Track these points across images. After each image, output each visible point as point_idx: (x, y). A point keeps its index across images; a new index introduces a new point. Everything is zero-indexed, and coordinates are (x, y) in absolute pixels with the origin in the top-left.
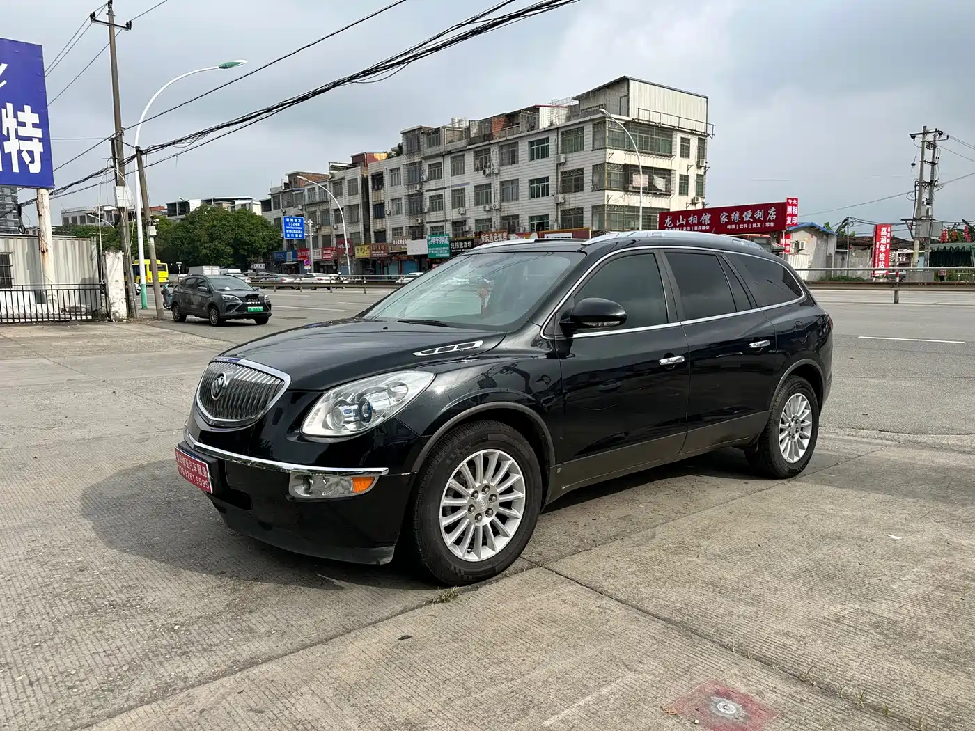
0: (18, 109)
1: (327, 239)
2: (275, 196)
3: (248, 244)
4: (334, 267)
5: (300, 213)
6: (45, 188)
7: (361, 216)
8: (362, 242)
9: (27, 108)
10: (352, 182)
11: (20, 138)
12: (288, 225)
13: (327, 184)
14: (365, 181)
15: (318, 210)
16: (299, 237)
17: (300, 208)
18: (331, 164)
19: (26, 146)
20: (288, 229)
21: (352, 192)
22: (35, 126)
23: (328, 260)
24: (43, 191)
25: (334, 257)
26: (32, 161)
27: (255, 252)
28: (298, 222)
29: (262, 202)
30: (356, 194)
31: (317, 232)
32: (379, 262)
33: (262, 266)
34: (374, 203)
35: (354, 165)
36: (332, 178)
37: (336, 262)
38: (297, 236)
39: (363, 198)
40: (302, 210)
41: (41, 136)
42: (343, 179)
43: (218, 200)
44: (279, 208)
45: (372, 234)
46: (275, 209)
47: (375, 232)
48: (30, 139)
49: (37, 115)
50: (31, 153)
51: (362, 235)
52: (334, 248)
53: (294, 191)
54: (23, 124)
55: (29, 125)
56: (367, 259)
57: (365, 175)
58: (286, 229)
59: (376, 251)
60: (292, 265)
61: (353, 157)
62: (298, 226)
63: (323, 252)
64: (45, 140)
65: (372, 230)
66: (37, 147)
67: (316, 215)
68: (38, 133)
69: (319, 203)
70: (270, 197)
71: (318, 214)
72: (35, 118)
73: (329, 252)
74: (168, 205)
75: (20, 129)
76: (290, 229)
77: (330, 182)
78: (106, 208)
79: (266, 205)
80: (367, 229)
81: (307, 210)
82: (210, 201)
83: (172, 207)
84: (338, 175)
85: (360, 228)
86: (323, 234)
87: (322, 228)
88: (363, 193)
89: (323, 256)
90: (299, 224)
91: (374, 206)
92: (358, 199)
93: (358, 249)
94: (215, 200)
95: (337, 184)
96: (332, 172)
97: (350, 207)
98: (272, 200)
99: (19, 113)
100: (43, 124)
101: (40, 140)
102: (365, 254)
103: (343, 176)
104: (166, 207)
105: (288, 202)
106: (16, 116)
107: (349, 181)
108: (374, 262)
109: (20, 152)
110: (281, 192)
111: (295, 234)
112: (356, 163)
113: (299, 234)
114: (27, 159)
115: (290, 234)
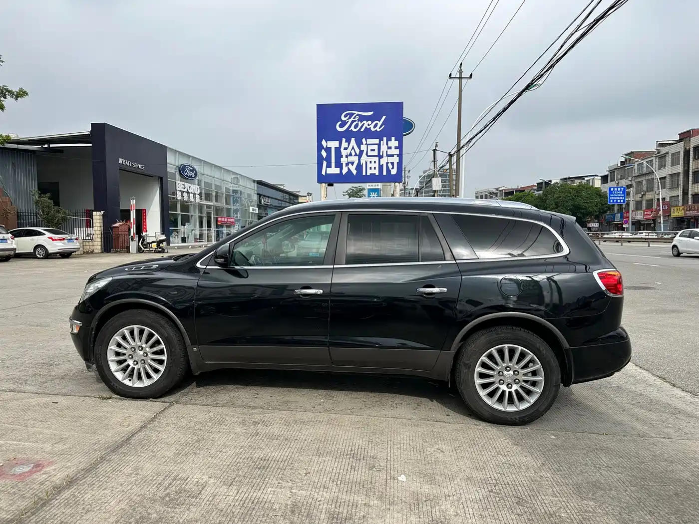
0: (389, 140)
1: (650, 203)
2: (612, 172)
3: (583, 209)
4: (652, 225)
5: (630, 183)
6: (398, 182)
7: (681, 182)
8: (680, 203)
9: (393, 139)
10: (675, 155)
11: (388, 156)
12: (612, 194)
13: (654, 158)
14: (687, 153)
15: (645, 180)
16: (620, 202)
17: (630, 179)
18: (659, 143)
19: (391, 159)
20: (612, 197)
21: (674, 164)
22: (396, 148)
23: (647, 219)
24: (397, 184)
25: (653, 217)
26: (393, 168)
27: (590, 214)
28: (621, 191)
29: (601, 177)
30: (677, 165)
31: (642, 197)
32: (692, 220)
33: (597, 225)
34: (694, 171)
35: (680, 140)
36: (658, 153)
37: (654, 221)
38: (619, 201)
39: (684, 167)
40: (631, 181)
41: (398, 153)
42: (667, 153)
43: (572, 178)
44: (614, 181)
45: (690, 196)
46: (611, 181)
47: (692, 195)
48: (392, 156)
49: (397, 142)
50: (393, 164)
51: (680, 198)
52: (654, 210)
53: (626, 167)
54: (390, 148)
55: (393, 148)
56: (682, 217)
57: (688, 148)
58: (610, 196)
59: (689, 211)
60: (618, 224)
61: (680, 134)
62: (620, 194)
63: (644, 213)
64: (400, 156)
65: (690, 193)
66: (396, 160)
67: (642, 184)
68: (397, 152)
69: (646, 174)
70: (608, 173)
71: (644, 183)
72: (396, 144)
73: (650, 213)
74: (538, 184)
75: (389, 150)
76: (613, 197)
77: (655, 157)
78: (501, 189)
79: (605, 179)
80: (685, 193)
81: (636, 181)
82: (566, 179)
83: (540, 184)
84: (664, 150)
85: (679, 192)
86: (647, 198)
87: (647, 193)
88: (684, 163)
89: (644, 216)
90: (621, 192)
91: (694, 173)
92: (679, 169)
93: (674, 210)
94: (570, 178)
95: (662, 157)
96: (658, 148)
97: (672, 175)
98: (609, 175)
99: (389, 142)
100: (400, 147)
101: (398, 155)
102: (679, 214)
103: (667, 151)
104: (536, 184)
105: (621, 176)
106: (387, 144)
107: (673, 154)
108: (689, 221)
109: (387, 163)
110: (616, 169)
111: (617, 200)
112: (683, 139)
113: (620, 200)
114: (390, 166)
115: (613, 200)
